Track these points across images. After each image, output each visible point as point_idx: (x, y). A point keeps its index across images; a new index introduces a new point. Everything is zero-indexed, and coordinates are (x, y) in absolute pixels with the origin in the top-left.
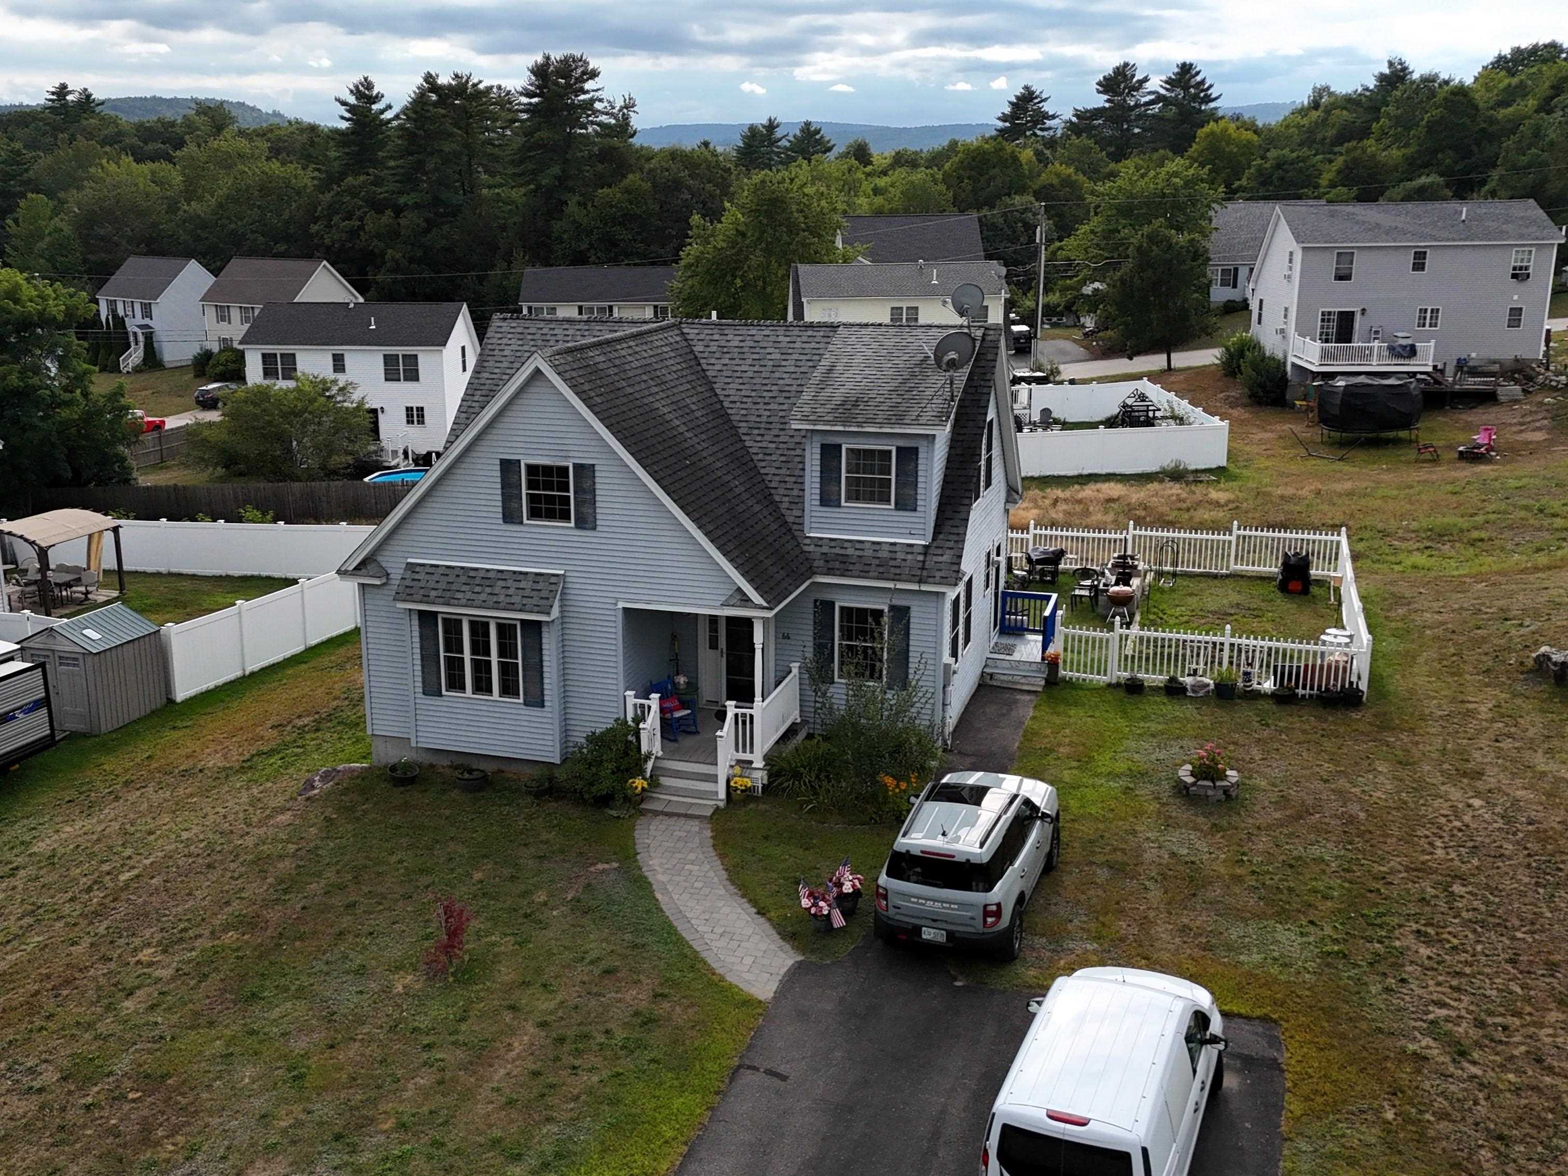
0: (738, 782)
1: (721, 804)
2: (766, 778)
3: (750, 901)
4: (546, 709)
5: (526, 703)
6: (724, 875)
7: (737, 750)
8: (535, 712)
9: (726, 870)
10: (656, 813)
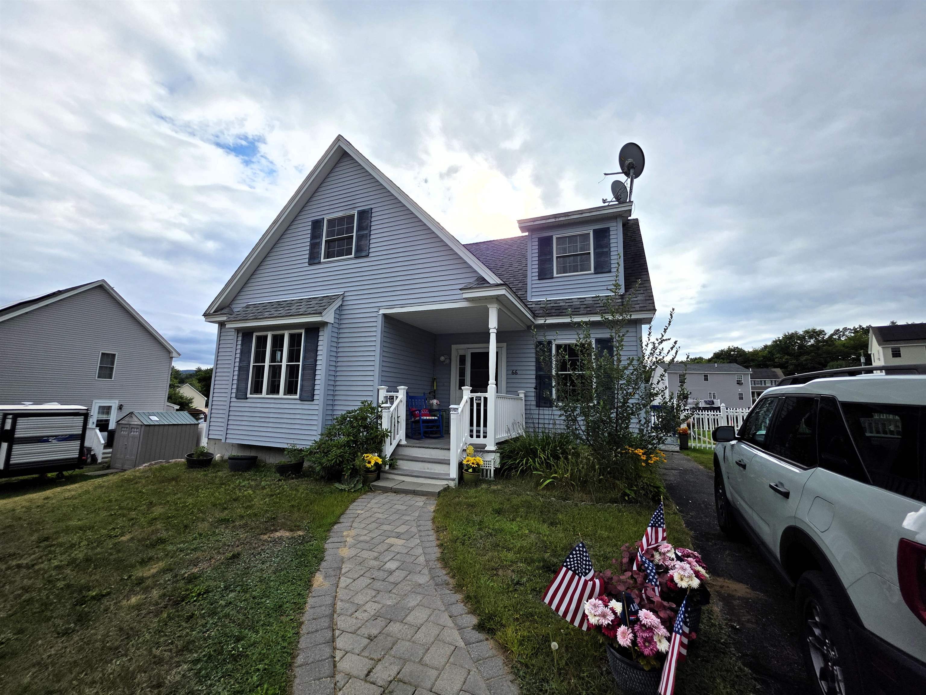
0: (470, 460)
1: (452, 484)
2: (498, 461)
3: (468, 599)
4: (315, 402)
5: (301, 399)
6: (436, 552)
7: (472, 436)
8: (307, 405)
9: (441, 546)
10: (386, 490)
